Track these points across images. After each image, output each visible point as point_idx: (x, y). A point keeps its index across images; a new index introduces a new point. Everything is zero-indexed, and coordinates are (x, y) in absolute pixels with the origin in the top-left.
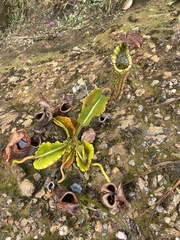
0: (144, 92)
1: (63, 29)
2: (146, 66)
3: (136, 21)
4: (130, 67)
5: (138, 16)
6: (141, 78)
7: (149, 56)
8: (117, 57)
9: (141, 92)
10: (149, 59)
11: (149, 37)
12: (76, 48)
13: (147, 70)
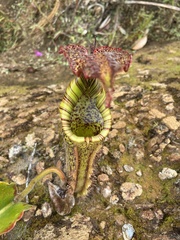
0: (139, 192)
1: (51, 63)
2: (152, 133)
3: (147, 62)
4: (104, 133)
5: (150, 57)
6: (140, 155)
7: (160, 115)
8: (74, 105)
9: (133, 190)
10: (159, 121)
11: (164, 86)
12: (53, 86)
13: (153, 142)
